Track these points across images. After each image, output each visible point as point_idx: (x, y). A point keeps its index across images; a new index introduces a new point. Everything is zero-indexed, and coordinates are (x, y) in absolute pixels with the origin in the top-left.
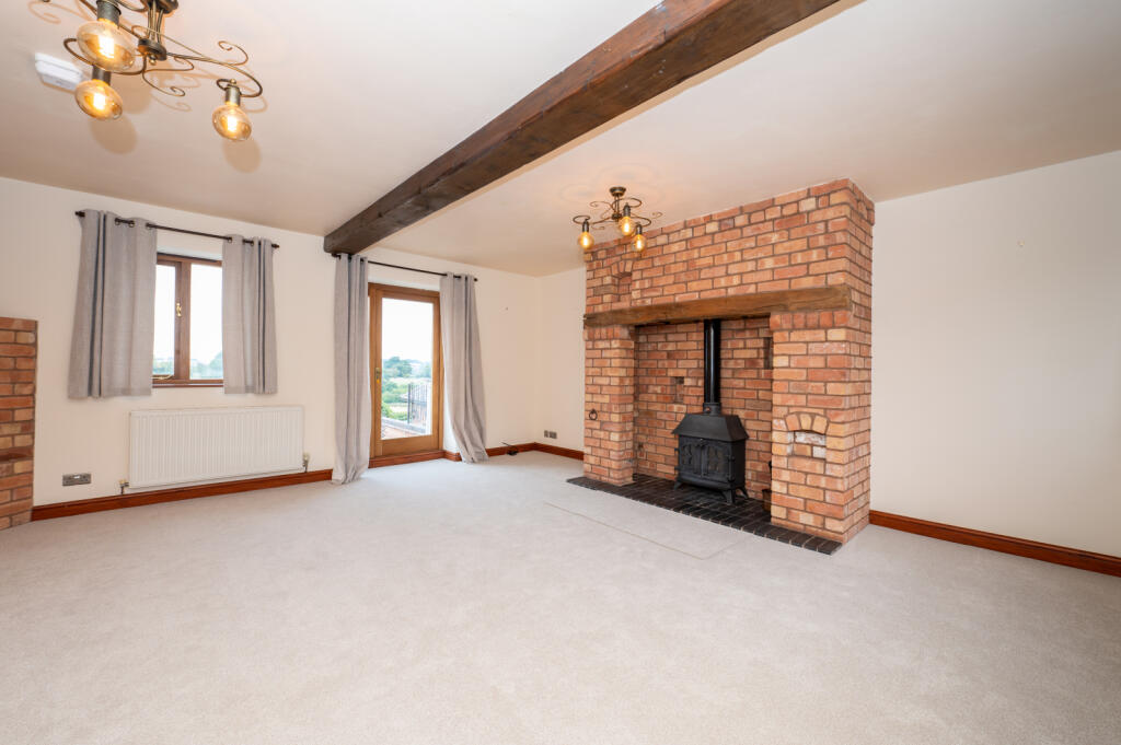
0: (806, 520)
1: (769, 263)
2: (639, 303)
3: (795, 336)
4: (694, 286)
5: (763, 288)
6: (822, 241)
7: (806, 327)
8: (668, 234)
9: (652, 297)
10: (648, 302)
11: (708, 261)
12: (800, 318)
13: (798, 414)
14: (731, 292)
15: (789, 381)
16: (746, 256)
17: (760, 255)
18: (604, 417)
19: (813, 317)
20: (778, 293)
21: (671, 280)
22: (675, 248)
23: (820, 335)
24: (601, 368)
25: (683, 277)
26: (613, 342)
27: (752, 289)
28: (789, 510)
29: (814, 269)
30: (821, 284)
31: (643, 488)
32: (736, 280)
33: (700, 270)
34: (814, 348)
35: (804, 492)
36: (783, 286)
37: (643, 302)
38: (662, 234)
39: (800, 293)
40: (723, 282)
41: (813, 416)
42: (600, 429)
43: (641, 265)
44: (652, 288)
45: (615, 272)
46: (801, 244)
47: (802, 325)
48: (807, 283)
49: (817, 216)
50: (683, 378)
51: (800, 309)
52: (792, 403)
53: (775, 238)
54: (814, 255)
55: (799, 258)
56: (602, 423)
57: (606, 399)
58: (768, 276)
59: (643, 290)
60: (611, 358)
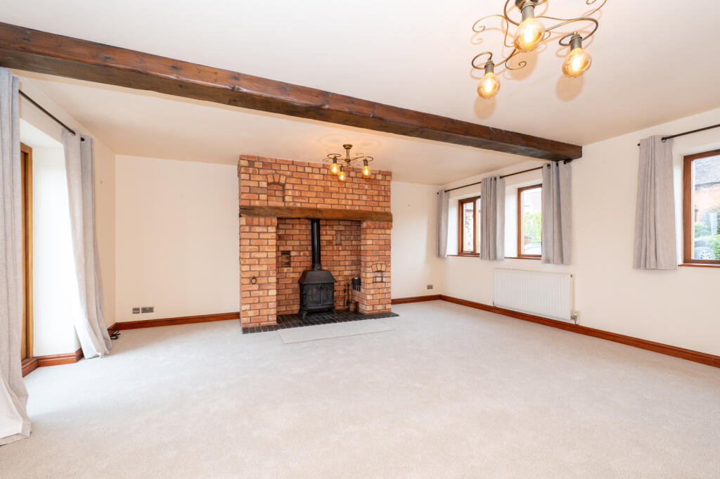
0: (380, 307)
1: (364, 198)
2: (291, 204)
3: (375, 231)
4: (328, 201)
5: (362, 208)
6: (383, 193)
7: (379, 228)
8: (313, 168)
9: (301, 203)
10: (299, 205)
11: (336, 189)
12: (377, 225)
13: (376, 264)
14: (348, 208)
15: (373, 250)
16: (355, 192)
17: (360, 193)
18: (261, 281)
19: (382, 224)
20: (369, 212)
21: (314, 194)
22: (317, 177)
23: (383, 231)
24: (259, 246)
25: (322, 195)
26: (270, 228)
27: (357, 208)
28: (373, 306)
29: (381, 204)
30: (383, 211)
31: (284, 320)
32: (350, 203)
33: (331, 193)
34: (382, 237)
35: (379, 296)
36: (369, 209)
37: (295, 204)
38: (309, 166)
39: (377, 213)
40: (344, 202)
41: (381, 264)
42: (259, 290)
43: (293, 181)
44: (300, 196)
45: (271, 180)
46: (376, 193)
47: (377, 227)
48: (378, 209)
49: (382, 183)
50: (290, 251)
51: (377, 220)
52: (374, 260)
53: (366, 187)
54: (381, 198)
55: (376, 199)
56: (260, 285)
57: (265, 268)
58: (364, 203)
59: (294, 197)
60: (268, 239)
